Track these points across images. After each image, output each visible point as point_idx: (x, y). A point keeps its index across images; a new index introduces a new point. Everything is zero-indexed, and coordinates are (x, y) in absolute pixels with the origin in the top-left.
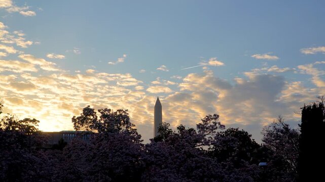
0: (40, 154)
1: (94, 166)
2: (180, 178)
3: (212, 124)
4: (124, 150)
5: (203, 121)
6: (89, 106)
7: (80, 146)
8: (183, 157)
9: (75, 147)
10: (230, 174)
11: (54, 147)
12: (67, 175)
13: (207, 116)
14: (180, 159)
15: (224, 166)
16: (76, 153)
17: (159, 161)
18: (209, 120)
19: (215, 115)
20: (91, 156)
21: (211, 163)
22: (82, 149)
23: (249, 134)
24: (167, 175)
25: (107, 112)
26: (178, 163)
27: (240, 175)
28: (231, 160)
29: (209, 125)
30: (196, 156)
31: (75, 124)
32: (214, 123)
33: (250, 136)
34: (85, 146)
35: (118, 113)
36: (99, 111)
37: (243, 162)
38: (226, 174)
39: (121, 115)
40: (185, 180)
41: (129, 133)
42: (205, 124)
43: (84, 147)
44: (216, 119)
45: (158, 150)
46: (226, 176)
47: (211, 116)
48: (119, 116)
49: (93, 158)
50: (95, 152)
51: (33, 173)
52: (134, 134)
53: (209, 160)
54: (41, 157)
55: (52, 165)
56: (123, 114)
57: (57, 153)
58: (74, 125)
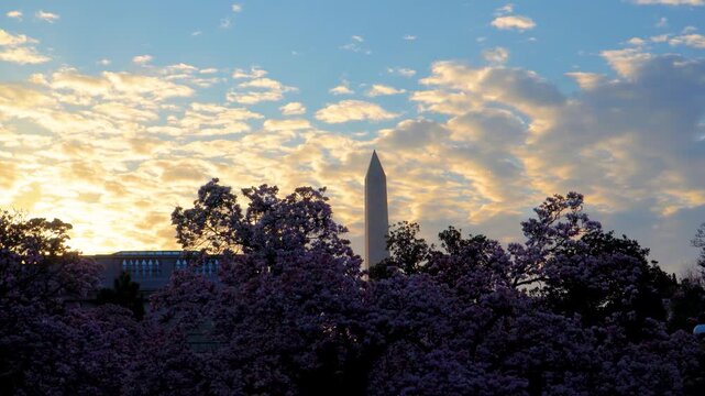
0: (77, 316)
1: (241, 342)
2: (482, 374)
3: (565, 221)
4: (325, 293)
5: (541, 213)
6: (217, 180)
7: (198, 292)
8: (485, 316)
9: (182, 293)
10: (617, 358)
11: (104, 297)
12: (166, 370)
13: (550, 200)
14: (477, 321)
15: (601, 337)
16: (187, 309)
17: (424, 325)
18: (556, 208)
19: (571, 195)
20: (231, 315)
21: (563, 329)
22: (203, 301)
23: (643, 247)
24: (445, 364)
25: (266, 195)
26: (470, 332)
27: (644, 361)
28: (619, 318)
29: (555, 223)
30: (522, 311)
31: (179, 229)
32: (568, 216)
33: (646, 252)
34: (211, 290)
35: (299, 198)
36: (246, 192)
37: (652, 326)
38: (606, 358)
39: (307, 201)
40: (495, 378)
41: (329, 251)
42: (545, 221)
43: (206, 293)
44: (574, 205)
45: (418, 296)
46: (607, 365)
47: (561, 198)
48: (301, 205)
49: (239, 319)
50: (242, 302)
51: (67, 369)
52: (341, 253)
53: (558, 321)
54: (79, 324)
55: (112, 347)
56: (314, 199)
57: (112, 313)
58: (176, 233)
